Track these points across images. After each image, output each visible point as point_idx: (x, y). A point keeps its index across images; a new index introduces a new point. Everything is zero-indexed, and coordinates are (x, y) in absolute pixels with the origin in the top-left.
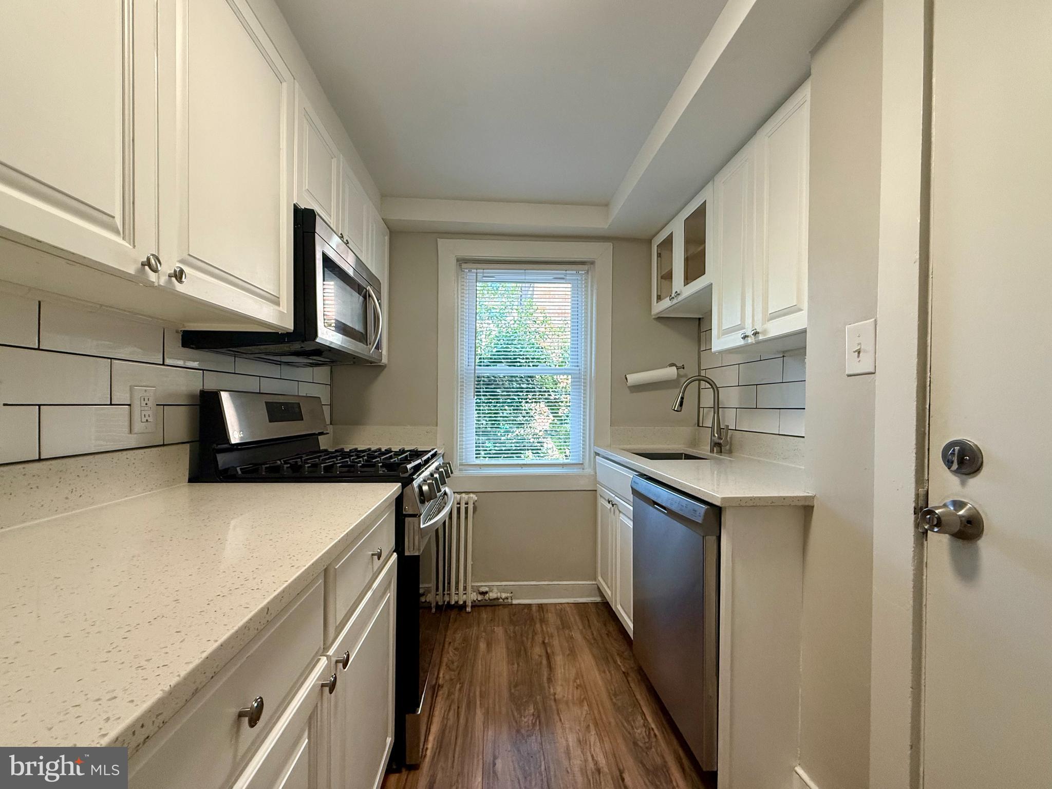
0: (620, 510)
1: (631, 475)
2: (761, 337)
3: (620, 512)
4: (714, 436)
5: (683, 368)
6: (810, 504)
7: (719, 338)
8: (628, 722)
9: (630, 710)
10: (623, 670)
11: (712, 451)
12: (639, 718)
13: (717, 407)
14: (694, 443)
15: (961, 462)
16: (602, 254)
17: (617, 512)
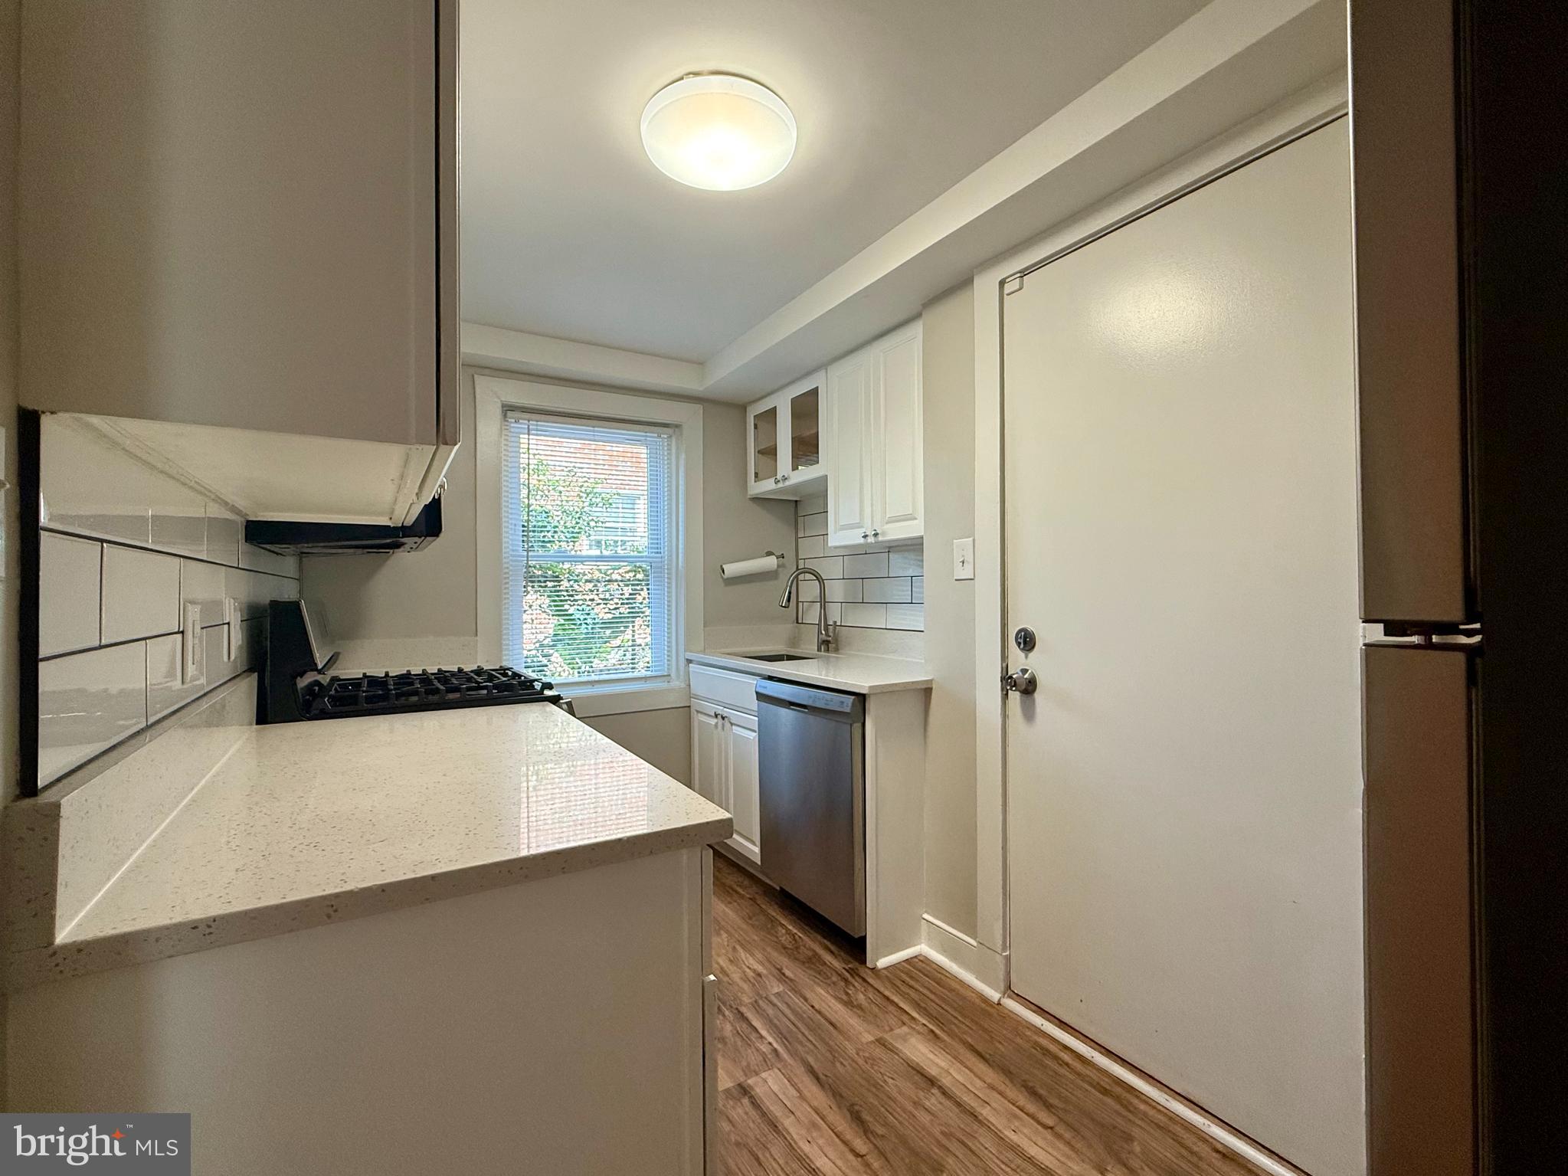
0: (732, 721)
1: (753, 681)
2: (880, 538)
3: (732, 724)
4: (821, 633)
5: (783, 557)
6: (929, 686)
7: (835, 533)
8: (772, 935)
9: (769, 926)
10: (748, 896)
11: (819, 650)
12: (780, 928)
13: (823, 602)
14: (794, 641)
15: (1025, 642)
16: (691, 417)
17: (728, 725)
